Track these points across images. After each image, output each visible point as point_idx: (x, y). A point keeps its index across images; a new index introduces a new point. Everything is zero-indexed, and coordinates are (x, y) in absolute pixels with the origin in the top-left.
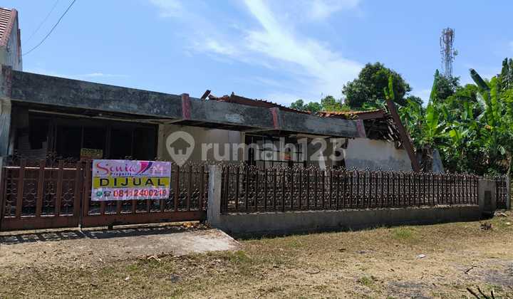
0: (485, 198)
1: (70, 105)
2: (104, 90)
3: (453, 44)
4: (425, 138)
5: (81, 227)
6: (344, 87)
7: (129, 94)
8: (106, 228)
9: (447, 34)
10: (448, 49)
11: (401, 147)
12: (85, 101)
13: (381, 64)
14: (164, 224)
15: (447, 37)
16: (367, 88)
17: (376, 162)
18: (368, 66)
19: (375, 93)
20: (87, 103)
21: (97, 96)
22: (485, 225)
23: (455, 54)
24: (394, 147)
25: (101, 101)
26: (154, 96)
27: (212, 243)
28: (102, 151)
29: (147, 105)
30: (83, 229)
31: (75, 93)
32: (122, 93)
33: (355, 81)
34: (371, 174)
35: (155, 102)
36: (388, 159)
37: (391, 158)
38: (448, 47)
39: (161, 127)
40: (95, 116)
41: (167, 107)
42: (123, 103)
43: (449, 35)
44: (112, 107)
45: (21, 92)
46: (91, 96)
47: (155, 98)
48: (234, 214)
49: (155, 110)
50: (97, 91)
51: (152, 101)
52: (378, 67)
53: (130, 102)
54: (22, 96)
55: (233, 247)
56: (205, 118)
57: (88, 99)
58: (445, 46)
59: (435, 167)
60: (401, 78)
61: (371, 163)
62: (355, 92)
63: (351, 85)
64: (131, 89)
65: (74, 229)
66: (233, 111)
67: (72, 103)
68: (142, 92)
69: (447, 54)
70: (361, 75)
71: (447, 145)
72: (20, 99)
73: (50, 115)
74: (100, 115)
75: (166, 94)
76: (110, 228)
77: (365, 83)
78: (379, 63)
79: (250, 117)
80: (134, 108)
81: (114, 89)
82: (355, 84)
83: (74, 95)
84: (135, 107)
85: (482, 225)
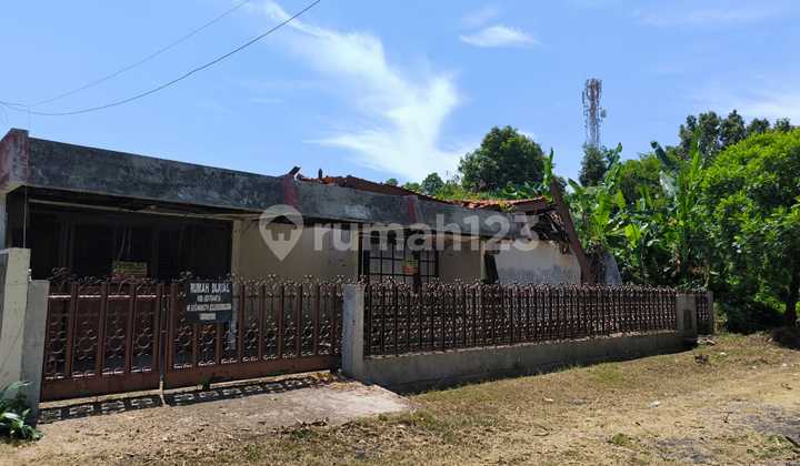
0: (685, 321)
1: (118, 193)
2: (167, 168)
3: (601, 101)
4: (596, 238)
5: (164, 389)
6: (462, 161)
7: (205, 175)
8: (200, 387)
9: (591, 87)
10: (593, 109)
11: (568, 252)
12: (141, 187)
13: (513, 128)
14: (281, 378)
15: (592, 92)
16: (495, 163)
17: (538, 273)
18: (496, 131)
19: (506, 172)
20: (143, 190)
21: (157, 179)
22: (700, 358)
23: (603, 115)
24: (558, 252)
25: (165, 187)
26: (242, 179)
27: (371, 402)
28: (145, 265)
29: (233, 192)
30: (167, 392)
31: (125, 173)
32: (196, 174)
33: (477, 152)
34: (535, 291)
35: (245, 188)
36: (552, 269)
37: (555, 267)
38: (593, 104)
39: (237, 224)
40: (141, 209)
41: (263, 195)
42: (197, 190)
43: (594, 88)
44: (183, 196)
45: (40, 172)
46: (150, 178)
47: (244, 183)
48: (380, 357)
49: (245, 200)
50: (158, 170)
51: (240, 186)
52: (509, 134)
53: (209, 187)
54: (42, 179)
55: (402, 405)
56: (317, 212)
57: (146, 184)
58: (589, 103)
59: (609, 278)
60: (539, 149)
61: (530, 274)
62: (477, 169)
63: (472, 158)
64: (209, 168)
65: (153, 392)
66: (354, 202)
67: (120, 189)
68: (225, 173)
69: (593, 115)
70: (485, 144)
71: (621, 247)
72: (40, 183)
73: (61, 209)
74: (152, 207)
75: (258, 175)
76: (207, 388)
77: (490, 156)
78: (510, 128)
79: (378, 209)
80: (214, 198)
81: (183, 168)
82: (476, 156)
83: (124, 177)
84: (216, 195)
85: (697, 358)
